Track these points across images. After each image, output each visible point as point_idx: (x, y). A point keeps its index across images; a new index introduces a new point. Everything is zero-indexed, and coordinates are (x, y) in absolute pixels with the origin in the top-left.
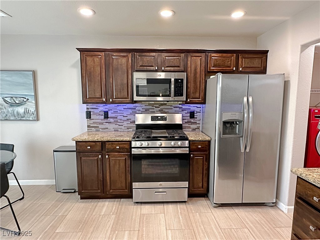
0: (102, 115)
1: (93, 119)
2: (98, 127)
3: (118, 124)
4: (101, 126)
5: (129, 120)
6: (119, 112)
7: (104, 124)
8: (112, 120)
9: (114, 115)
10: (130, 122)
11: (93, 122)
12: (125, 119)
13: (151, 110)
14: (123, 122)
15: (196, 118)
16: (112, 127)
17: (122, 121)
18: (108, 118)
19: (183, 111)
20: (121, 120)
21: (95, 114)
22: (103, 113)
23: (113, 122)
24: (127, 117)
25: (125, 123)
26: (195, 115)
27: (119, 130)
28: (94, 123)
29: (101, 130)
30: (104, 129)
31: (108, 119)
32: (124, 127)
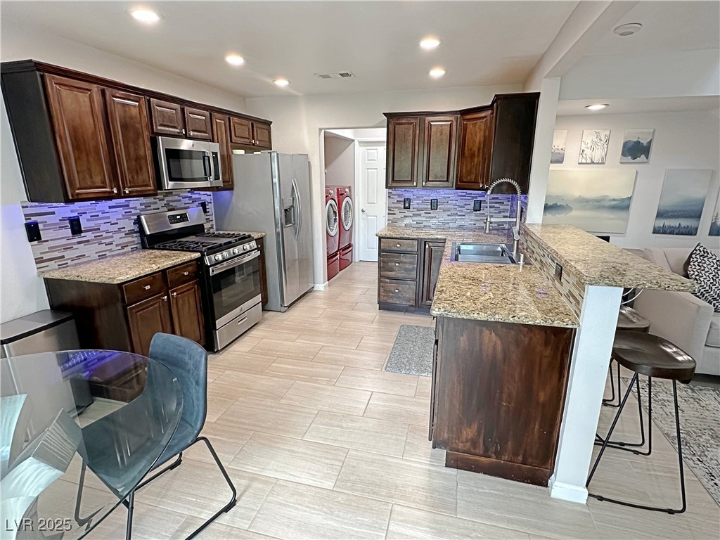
0: (66, 227)
1: (48, 241)
2: (63, 257)
3: (103, 241)
4: (68, 254)
5: (122, 230)
6: (101, 215)
7: (75, 247)
8: (90, 236)
9: (92, 224)
10: (126, 234)
11: (49, 248)
12: (115, 228)
13: (153, 207)
14: (112, 237)
15: (209, 212)
16: (91, 250)
17: (111, 234)
18: (81, 232)
19: (193, 202)
20: (107, 232)
21: (48, 227)
22: (67, 223)
23: (93, 240)
24: (117, 223)
25: (117, 236)
26: (207, 207)
27: (108, 253)
28: (51, 249)
29: (69, 262)
30: (79, 257)
31: (83, 235)
32: (117, 245)
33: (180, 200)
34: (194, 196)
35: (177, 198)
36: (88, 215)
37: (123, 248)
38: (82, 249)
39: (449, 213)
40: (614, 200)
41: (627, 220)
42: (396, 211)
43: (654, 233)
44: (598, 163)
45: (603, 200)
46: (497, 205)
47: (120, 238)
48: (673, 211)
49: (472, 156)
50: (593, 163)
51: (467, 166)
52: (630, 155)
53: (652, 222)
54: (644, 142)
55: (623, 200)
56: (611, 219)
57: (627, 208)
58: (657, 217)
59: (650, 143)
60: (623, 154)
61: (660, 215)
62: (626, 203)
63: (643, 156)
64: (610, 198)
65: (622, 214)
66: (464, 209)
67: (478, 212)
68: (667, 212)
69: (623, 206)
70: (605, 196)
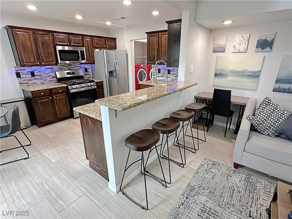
0: (29, 74)
1: (23, 78)
2: (28, 83)
3: (43, 79)
4: (30, 82)
5: (50, 76)
6: (42, 71)
7: (32, 80)
8: (38, 77)
9: (39, 74)
10: (52, 77)
11: (23, 80)
12: (48, 75)
13: (63, 69)
14: (46, 78)
15: (88, 72)
16: (39, 82)
17: (46, 77)
18: (34, 76)
19: (81, 68)
20: (44, 76)
21: (23, 74)
22: (30, 73)
23: (39, 79)
25: (48, 78)
26: (88, 70)
27: (44, 83)
28: (24, 80)
29: (31, 85)
30: (34, 83)
31: (35, 77)
32: (48, 81)
33: (75, 67)
34: (81, 66)
35: (74, 66)
36: (37, 71)
37: (50, 82)
38: (35, 81)
40: (251, 72)
43: (273, 91)
44: (243, 52)
45: (245, 72)
47: (50, 79)
48: (285, 80)
50: (240, 52)
52: (261, 48)
53: (272, 85)
54: (269, 39)
55: (256, 72)
57: (258, 76)
59: (273, 40)
60: (257, 47)
61: (277, 81)
62: (257, 74)
63: (268, 48)
64: (248, 71)
69: (256, 75)
70: (245, 70)
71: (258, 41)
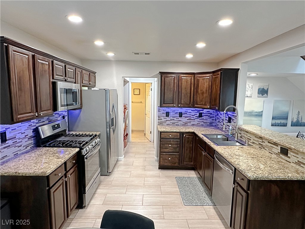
3: (17, 145)
5: (27, 137)
7: (2, 151)
8: (10, 142)
9: (12, 135)
10: (28, 139)
14: (21, 142)
16: (11, 152)
17: (21, 140)
18: (6, 140)
19: (59, 116)
20: (19, 139)
23: (12, 145)
24: (25, 133)
26: (65, 118)
27: (19, 153)
31: (7, 142)
36: (11, 130)
39: (188, 118)
40: (256, 112)
41: (261, 121)
42: (162, 118)
43: (272, 126)
44: (249, 97)
45: (252, 112)
46: (209, 115)
48: (278, 117)
49: (203, 93)
50: (247, 97)
51: (200, 97)
52: (261, 94)
53: (270, 121)
54: (266, 89)
55: (260, 112)
56: (256, 120)
57: (262, 115)
58: (272, 119)
59: (268, 89)
60: (258, 93)
61: (273, 118)
62: (261, 114)
63: (266, 94)
64: (255, 111)
65: (260, 118)
66: (194, 117)
67: (201, 118)
68: (276, 117)
70: (253, 111)
71: (259, 89)
